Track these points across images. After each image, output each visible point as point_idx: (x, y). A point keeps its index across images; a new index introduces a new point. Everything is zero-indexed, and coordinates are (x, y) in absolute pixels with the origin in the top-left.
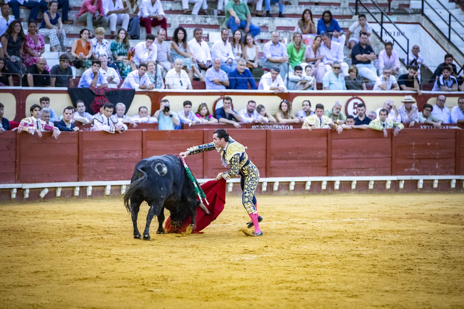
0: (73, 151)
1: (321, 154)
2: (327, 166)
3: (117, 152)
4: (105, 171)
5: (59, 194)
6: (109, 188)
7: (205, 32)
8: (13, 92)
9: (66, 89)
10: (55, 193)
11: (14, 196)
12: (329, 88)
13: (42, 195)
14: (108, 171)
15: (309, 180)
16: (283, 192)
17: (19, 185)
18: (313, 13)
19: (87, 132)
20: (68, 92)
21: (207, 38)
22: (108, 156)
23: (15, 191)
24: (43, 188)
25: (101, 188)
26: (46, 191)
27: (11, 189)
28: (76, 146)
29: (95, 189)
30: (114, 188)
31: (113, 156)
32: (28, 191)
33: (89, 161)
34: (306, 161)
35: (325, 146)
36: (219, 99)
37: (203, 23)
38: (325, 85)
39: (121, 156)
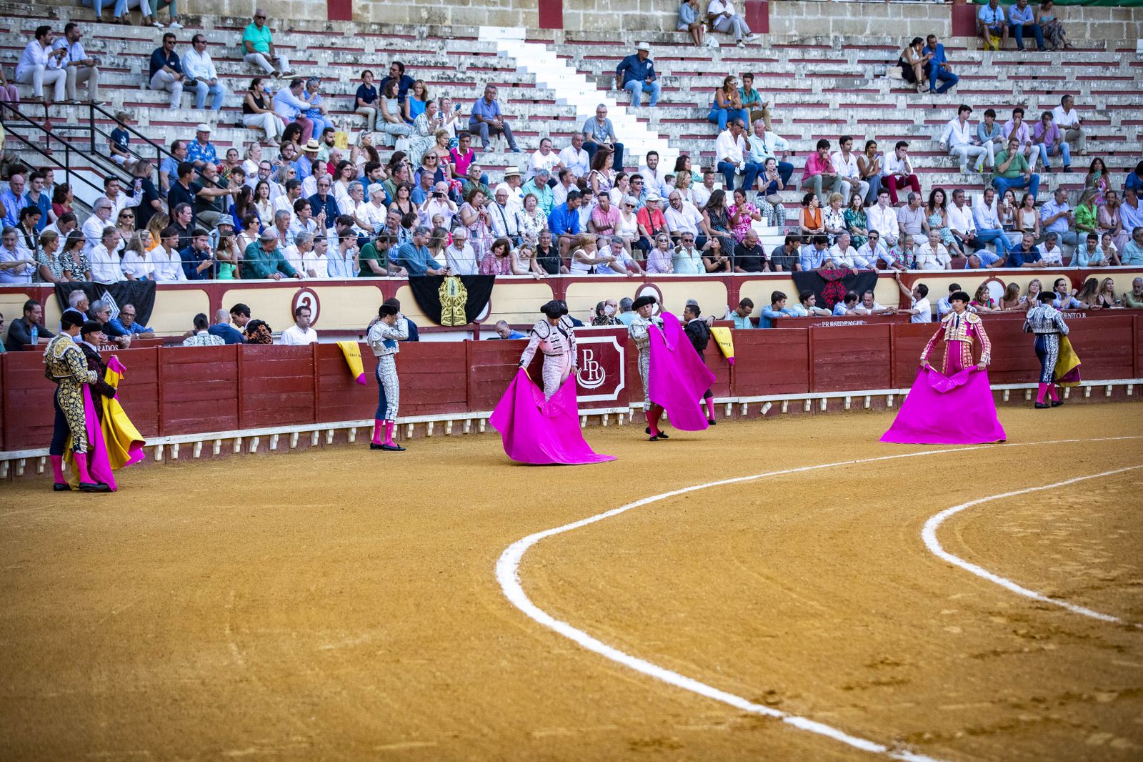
0: (800, 352)
1: (1125, 349)
2: (1133, 365)
3: (858, 353)
4: (843, 379)
5: (785, 409)
6: (848, 400)
7: (967, 194)
8: (724, 279)
9: (790, 273)
10: (780, 408)
11: (729, 413)
12: (1129, 264)
13: (764, 411)
14: (847, 378)
15: (1110, 383)
16: (1076, 400)
17: (735, 399)
18: (1107, 166)
19: (817, 328)
20: (793, 277)
21: (970, 202)
22: (845, 358)
23: (730, 406)
24: (766, 402)
25: (838, 401)
26: (769, 406)
27: (726, 404)
28: (804, 347)
29: (831, 401)
30: (855, 400)
31: (852, 358)
32: (746, 406)
33: (821, 366)
34: (1105, 359)
35: (1129, 338)
36: (988, 281)
37: (964, 183)
38: (1126, 258)
39: (862, 358)
